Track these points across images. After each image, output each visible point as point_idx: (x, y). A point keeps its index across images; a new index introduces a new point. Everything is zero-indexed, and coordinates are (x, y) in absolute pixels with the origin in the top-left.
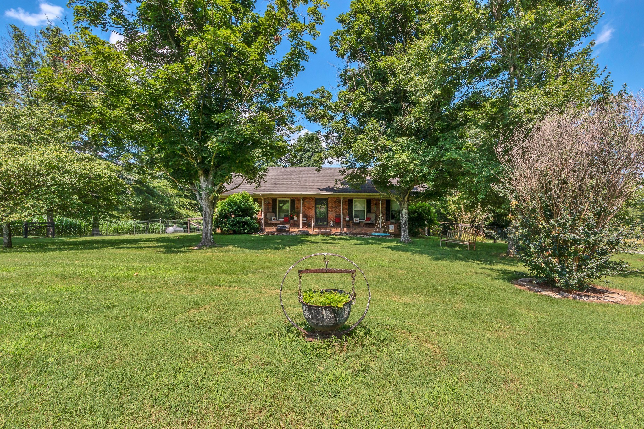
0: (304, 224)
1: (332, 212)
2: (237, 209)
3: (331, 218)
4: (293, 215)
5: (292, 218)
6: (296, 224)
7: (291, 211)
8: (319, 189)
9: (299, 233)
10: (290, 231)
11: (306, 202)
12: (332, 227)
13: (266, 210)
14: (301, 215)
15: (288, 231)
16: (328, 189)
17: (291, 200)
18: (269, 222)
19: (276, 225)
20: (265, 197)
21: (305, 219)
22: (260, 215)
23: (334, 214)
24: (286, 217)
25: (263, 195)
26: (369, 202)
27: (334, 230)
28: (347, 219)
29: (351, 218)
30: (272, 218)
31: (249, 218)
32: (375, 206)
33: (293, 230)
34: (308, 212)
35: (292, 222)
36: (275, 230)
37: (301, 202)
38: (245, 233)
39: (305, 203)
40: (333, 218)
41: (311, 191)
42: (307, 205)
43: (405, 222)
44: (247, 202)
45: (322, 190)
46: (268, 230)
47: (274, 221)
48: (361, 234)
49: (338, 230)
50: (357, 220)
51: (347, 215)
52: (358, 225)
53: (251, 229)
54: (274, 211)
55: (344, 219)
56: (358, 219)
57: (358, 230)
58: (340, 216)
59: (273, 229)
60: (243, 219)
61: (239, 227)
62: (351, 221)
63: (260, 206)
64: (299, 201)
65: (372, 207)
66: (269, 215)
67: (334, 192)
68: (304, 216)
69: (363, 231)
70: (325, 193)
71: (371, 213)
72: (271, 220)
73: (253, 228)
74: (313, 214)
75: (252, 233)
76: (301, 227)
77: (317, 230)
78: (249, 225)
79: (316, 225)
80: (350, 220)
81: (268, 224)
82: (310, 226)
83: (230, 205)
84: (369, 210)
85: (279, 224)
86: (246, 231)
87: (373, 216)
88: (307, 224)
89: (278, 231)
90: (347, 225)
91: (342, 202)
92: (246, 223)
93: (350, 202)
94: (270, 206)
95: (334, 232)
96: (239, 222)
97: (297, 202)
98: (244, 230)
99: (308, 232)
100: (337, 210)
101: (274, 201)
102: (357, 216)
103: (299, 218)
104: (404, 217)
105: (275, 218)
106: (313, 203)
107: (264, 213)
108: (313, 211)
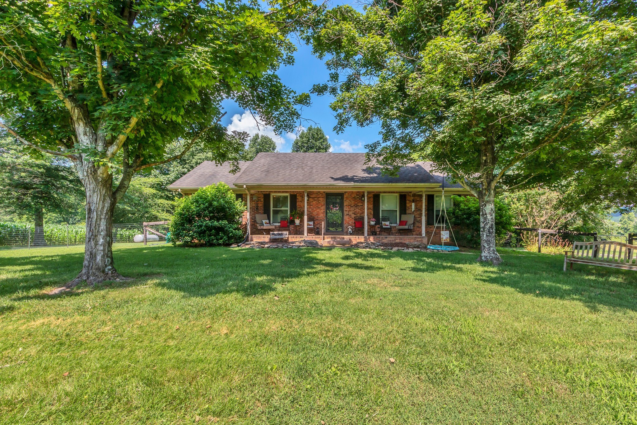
0: (310, 231)
1: (351, 213)
2: (207, 208)
3: (349, 222)
4: (294, 218)
5: (293, 222)
6: (298, 231)
7: (291, 212)
8: (332, 178)
9: (303, 244)
10: (290, 240)
11: (313, 198)
12: (351, 234)
13: (254, 210)
14: (306, 217)
15: (286, 241)
16: (345, 179)
17: (291, 196)
18: (259, 228)
19: (268, 231)
20: (252, 192)
21: (311, 223)
22: (246, 218)
23: (353, 216)
24: (283, 220)
25: (249, 188)
26: (403, 198)
27: (356, 239)
28: (372, 223)
29: (378, 222)
30: (264, 221)
31: (225, 222)
32: (413, 204)
33: (294, 240)
34: (315, 213)
35: (292, 227)
36: (267, 240)
37: (306, 198)
38: (219, 245)
39: (311, 200)
40: (352, 222)
41: (320, 181)
42: (314, 202)
43: (491, 227)
44: (224, 198)
45: (336, 179)
46: (257, 239)
47: (266, 227)
48: (397, 245)
49: (361, 239)
50: (386, 224)
51: (372, 216)
52: (388, 231)
53: (230, 238)
54: (266, 211)
55: (369, 222)
56: (388, 223)
57: (391, 239)
58: (363, 218)
59: (266, 238)
60: (216, 223)
61: (210, 235)
62: (377, 226)
63: (246, 205)
64: (303, 197)
65: (408, 205)
66: (258, 217)
67: (355, 182)
68: (310, 219)
69: (398, 241)
70: (341, 183)
71: (405, 214)
72: (262, 224)
73: (231, 238)
74: (322, 216)
75: (230, 245)
76: (306, 234)
77: (329, 240)
78: (226, 232)
79: (328, 232)
80: (376, 224)
81: (257, 231)
82: (318, 233)
83: (197, 201)
84: (403, 210)
85: (273, 230)
86: (221, 241)
87: (409, 219)
88: (315, 231)
89: (273, 241)
90: (373, 233)
91: (366, 198)
92: (220, 229)
93: (376, 198)
94: (261, 205)
95: (354, 242)
96: (209, 228)
97: (299, 198)
98: (217, 240)
99: (317, 243)
100: (357, 210)
101: (267, 197)
102: (385, 219)
103: (302, 221)
104: (489, 217)
105: (267, 221)
106: (322, 201)
107: (250, 215)
108: (322, 211)
